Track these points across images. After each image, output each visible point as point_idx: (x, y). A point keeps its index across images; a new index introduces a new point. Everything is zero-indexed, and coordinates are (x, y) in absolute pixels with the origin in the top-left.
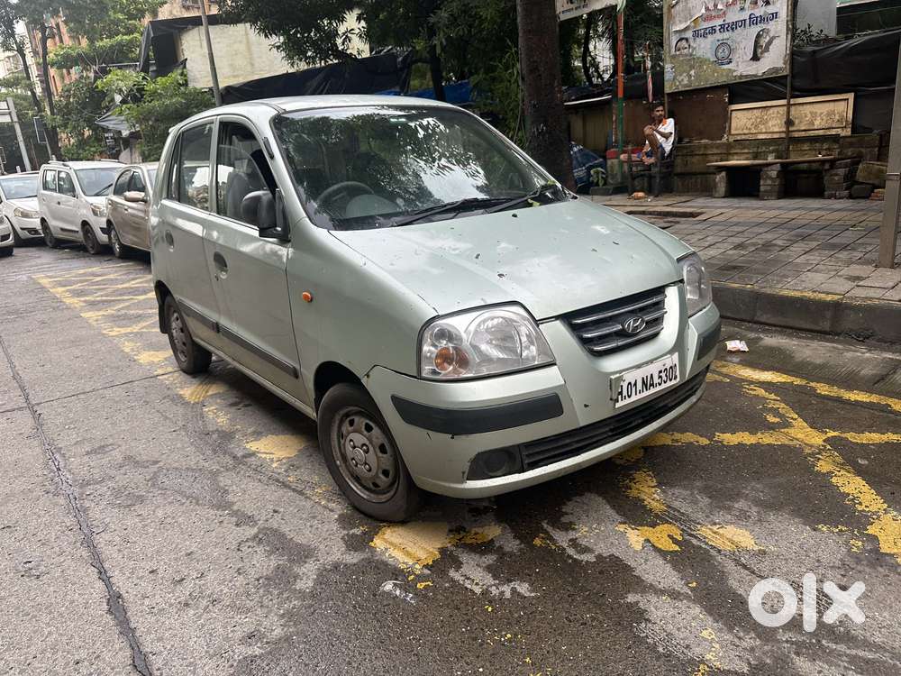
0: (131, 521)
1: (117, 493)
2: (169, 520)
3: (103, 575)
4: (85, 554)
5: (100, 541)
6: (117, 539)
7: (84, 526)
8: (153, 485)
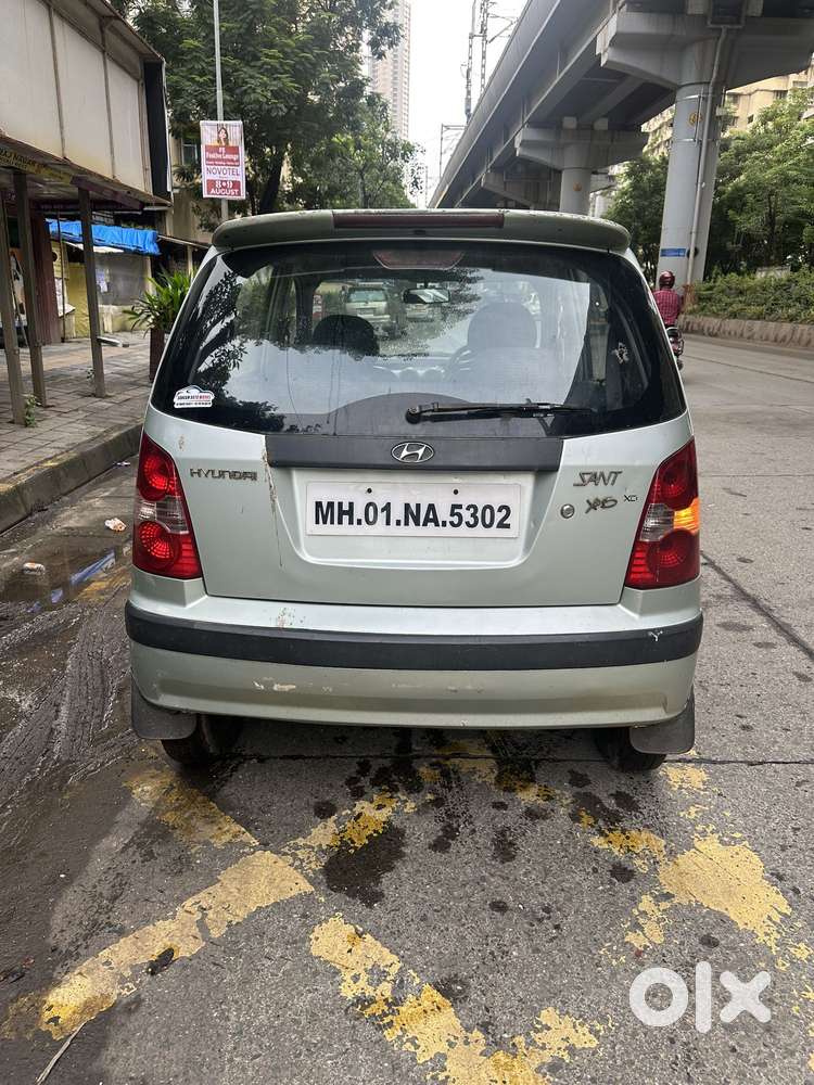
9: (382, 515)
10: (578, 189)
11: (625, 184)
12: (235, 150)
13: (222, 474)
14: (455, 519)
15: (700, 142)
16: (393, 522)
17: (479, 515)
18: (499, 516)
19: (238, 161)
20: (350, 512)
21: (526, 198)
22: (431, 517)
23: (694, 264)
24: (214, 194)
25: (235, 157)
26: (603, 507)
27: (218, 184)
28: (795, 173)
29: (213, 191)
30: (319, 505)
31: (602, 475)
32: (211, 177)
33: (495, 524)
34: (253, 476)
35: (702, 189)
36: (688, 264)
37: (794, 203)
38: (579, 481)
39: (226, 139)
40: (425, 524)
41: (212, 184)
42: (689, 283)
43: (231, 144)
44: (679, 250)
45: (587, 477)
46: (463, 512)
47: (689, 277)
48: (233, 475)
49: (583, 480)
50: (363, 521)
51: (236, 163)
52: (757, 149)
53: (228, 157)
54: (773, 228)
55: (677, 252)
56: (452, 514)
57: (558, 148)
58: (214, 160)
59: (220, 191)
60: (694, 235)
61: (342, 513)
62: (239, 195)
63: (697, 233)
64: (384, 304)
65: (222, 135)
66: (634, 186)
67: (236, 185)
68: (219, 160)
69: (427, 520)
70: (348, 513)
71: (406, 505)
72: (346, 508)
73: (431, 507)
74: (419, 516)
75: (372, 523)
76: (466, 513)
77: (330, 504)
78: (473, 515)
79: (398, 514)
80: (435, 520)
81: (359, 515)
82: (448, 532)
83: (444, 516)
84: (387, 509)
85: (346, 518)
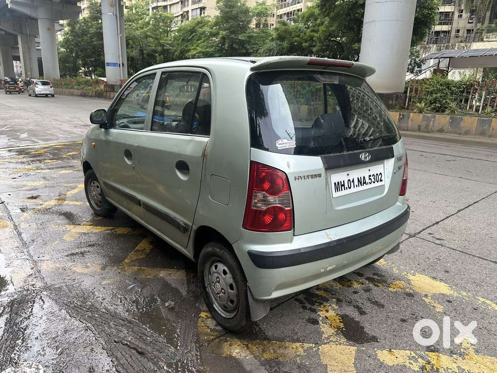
9: (352, 184)
10: (49, 30)
11: (67, 29)
13: (308, 176)
14: (370, 181)
15: (116, 15)
16: (355, 186)
18: (380, 177)
21: (14, 30)
22: (364, 181)
23: (123, 70)
28: (150, 33)
30: (335, 183)
31: (400, 157)
33: (379, 180)
34: (320, 175)
35: (121, 37)
36: (120, 70)
37: (150, 46)
40: (363, 185)
42: (122, 78)
44: (115, 64)
47: (122, 75)
48: (312, 176)
50: (348, 188)
52: (130, 21)
54: (143, 56)
55: (114, 64)
56: (369, 179)
57: (35, 8)
60: (121, 57)
61: (342, 186)
63: (122, 56)
66: (72, 31)
69: (364, 183)
70: (344, 185)
71: (358, 178)
72: (342, 183)
73: (364, 177)
74: (362, 182)
75: (350, 188)
76: (372, 178)
77: (338, 183)
78: (374, 178)
79: (356, 182)
80: (365, 183)
81: (346, 186)
82: (369, 186)
83: (367, 180)
84: (353, 181)
85: (343, 187)
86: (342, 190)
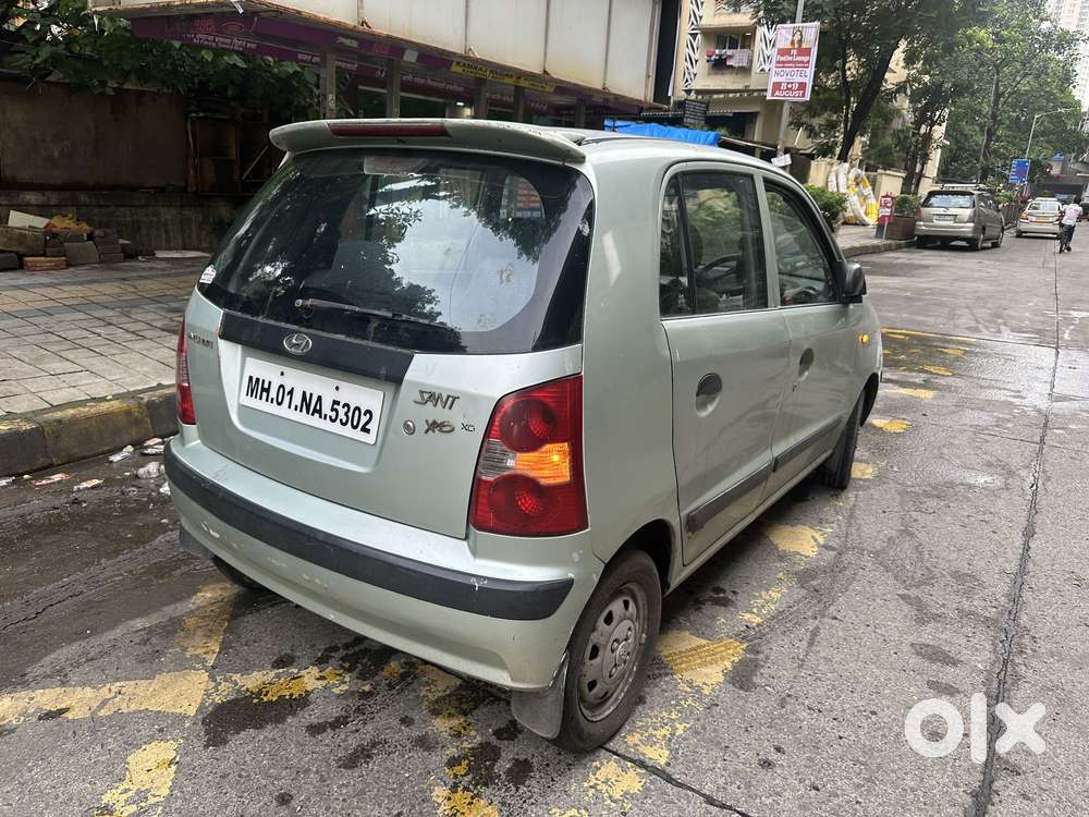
0: (979, 564)
1: (968, 594)
2: (952, 548)
3: (1027, 548)
4: (1030, 566)
5: (1013, 567)
6: (1000, 560)
7: (1018, 585)
8: (932, 578)
9: (287, 398)
12: (807, 52)
13: (199, 340)
14: (333, 414)
16: (293, 407)
17: (350, 414)
18: (364, 419)
19: (808, 62)
20: (267, 391)
22: (318, 408)
24: (779, 96)
25: (805, 59)
26: (441, 431)
27: (784, 86)
29: (777, 93)
30: (251, 378)
31: (440, 396)
32: (778, 79)
33: (360, 427)
34: (212, 345)
38: (419, 398)
39: (800, 41)
40: (313, 414)
41: (777, 86)
43: (804, 46)
45: (426, 396)
46: (339, 408)
48: (203, 342)
49: (423, 397)
50: (275, 401)
51: (805, 64)
53: (799, 59)
56: (333, 409)
58: (783, 62)
59: (785, 93)
61: (263, 390)
62: (803, 96)
64: (969, 212)
65: (797, 37)
67: (802, 86)
68: (789, 62)
69: (315, 411)
70: (268, 391)
71: (304, 393)
72: (266, 386)
73: (319, 398)
74: (310, 405)
75: (279, 404)
76: (342, 412)
77: (258, 380)
78: (346, 414)
79: (297, 400)
80: (320, 412)
81: (273, 394)
82: (326, 425)
83: (326, 409)
84: (291, 392)
85: (265, 394)
86: (261, 398)
